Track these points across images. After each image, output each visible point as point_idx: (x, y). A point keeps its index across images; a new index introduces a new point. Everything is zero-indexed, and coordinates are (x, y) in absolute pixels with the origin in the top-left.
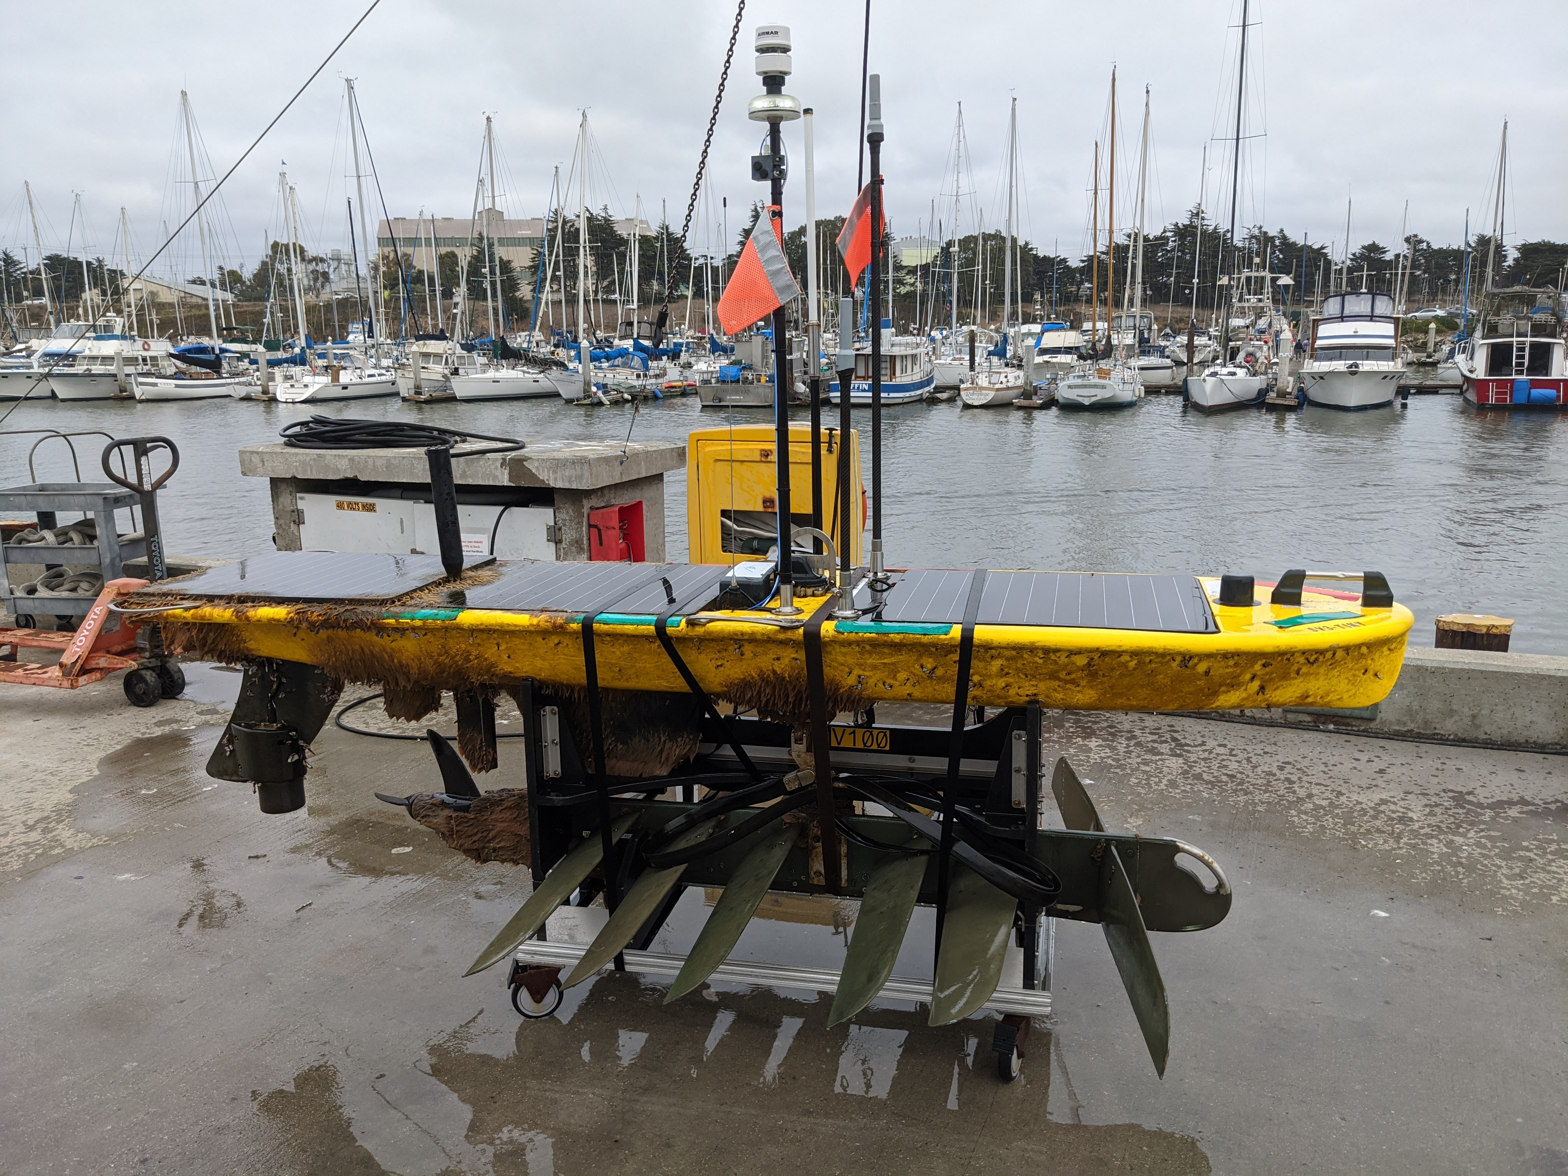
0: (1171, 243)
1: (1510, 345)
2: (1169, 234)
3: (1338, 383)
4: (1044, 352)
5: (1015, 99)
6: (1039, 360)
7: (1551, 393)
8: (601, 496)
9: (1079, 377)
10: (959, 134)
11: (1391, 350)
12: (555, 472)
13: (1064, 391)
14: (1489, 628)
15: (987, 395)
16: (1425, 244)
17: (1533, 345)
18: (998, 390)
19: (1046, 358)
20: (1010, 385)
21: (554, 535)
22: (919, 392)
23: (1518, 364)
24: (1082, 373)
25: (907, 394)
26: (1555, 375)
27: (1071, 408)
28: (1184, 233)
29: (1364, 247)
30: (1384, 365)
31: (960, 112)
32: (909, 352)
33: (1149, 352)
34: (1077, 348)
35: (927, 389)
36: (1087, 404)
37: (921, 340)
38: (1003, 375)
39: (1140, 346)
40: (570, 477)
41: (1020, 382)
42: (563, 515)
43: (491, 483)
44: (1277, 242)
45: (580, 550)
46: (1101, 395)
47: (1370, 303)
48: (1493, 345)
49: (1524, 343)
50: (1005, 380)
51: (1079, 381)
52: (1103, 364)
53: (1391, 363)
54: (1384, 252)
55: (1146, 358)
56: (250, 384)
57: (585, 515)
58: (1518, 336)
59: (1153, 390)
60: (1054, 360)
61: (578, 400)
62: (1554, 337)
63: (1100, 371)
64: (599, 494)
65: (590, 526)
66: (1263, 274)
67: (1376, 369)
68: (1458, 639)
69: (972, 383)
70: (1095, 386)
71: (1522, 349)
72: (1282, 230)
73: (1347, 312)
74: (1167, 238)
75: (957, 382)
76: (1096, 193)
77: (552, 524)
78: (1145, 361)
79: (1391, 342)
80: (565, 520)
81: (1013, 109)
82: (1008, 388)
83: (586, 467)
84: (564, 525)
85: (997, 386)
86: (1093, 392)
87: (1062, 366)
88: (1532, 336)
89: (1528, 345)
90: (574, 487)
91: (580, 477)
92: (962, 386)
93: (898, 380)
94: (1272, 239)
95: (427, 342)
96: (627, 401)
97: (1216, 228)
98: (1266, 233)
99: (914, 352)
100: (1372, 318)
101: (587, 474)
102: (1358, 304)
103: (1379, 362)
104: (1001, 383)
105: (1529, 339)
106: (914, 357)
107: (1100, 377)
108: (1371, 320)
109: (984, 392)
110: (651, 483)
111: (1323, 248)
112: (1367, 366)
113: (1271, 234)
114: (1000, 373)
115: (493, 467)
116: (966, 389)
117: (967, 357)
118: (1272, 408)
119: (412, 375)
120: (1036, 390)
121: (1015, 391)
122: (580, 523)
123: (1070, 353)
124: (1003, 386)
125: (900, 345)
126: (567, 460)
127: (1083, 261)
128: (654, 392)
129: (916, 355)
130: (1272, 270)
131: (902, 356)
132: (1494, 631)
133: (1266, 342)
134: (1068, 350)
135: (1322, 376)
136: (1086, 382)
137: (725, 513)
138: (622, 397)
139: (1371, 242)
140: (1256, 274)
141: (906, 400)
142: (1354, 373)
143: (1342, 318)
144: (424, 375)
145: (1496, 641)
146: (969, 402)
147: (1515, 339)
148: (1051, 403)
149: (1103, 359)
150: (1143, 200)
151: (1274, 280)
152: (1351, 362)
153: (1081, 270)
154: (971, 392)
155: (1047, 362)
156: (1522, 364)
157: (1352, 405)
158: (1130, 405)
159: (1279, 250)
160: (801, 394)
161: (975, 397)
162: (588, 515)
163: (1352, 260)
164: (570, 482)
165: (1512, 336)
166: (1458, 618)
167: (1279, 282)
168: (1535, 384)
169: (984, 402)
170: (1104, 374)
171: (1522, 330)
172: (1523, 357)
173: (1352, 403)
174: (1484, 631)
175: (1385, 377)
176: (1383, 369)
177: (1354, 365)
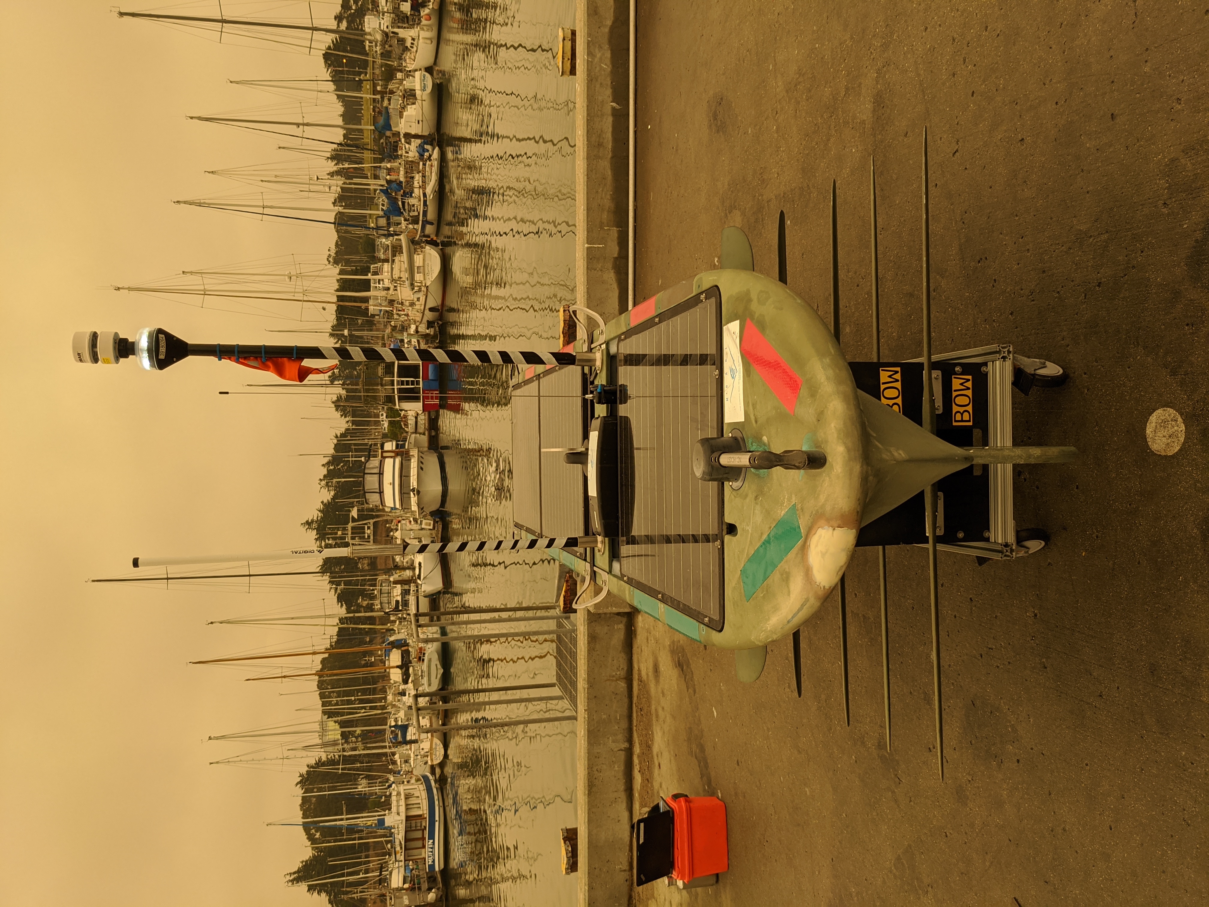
1: (400, 390)
3: (426, 499)
5: (210, 738)
7: (431, 366)
9: (422, 675)
10: (235, 762)
11: (403, 461)
15: (436, 744)
17: (399, 376)
18: (432, 734)
22: (435, 791)
23: (412, 384)
25: (436, 803)
27: (446, 678)
29: (337, 410)
31: (217, 763)
32: (402, 803)
36: (442, 671)
47: (370, 476)
48: (399, 400)
49: (398, 381)
54: (341, 397)
58: (393, 385)
67: (416, 477)
69: (427, 756)
70: (430, 661)
71: (402, 383)
72: (323, 465)
73: (377, 489)
76: (284, 677)
79: (397, 462)
82: (432, 726)
85: (430, 736)
88: (393, 377)
89: (399, 379)
92: (430, 763)
93: (425, 812)
94: (329, 471)
99: (403, 797)
100: (381, 474)
102: (371, 481)
103: (412, 475)
105: (395, 379)
106: (407, 797)
108: (383, 474)
109: (434, 746)
112: (414, 481)
113: (326, 473)
116: (432, 760)
125: (398, 809)
131: (407, 809)
135: (421, 505)
136: (427, 671)
139: (333, 406)
141: (441, 804)
142: (418, 492)
143: (381, 492)
147: (396, 387)
152: (411, 492)
154: (434, 756)
156: (413, 381)
157: (441, 488)
159: (337, 466)
160: (437, 896)
161: (438, 753)
165: (394, 389)
168: (425, 378)
169: (442, 746)
171: (390, 383)
172: (407, 381)
175: (422, 469)
176: (416, 469)
177: (413, 490)
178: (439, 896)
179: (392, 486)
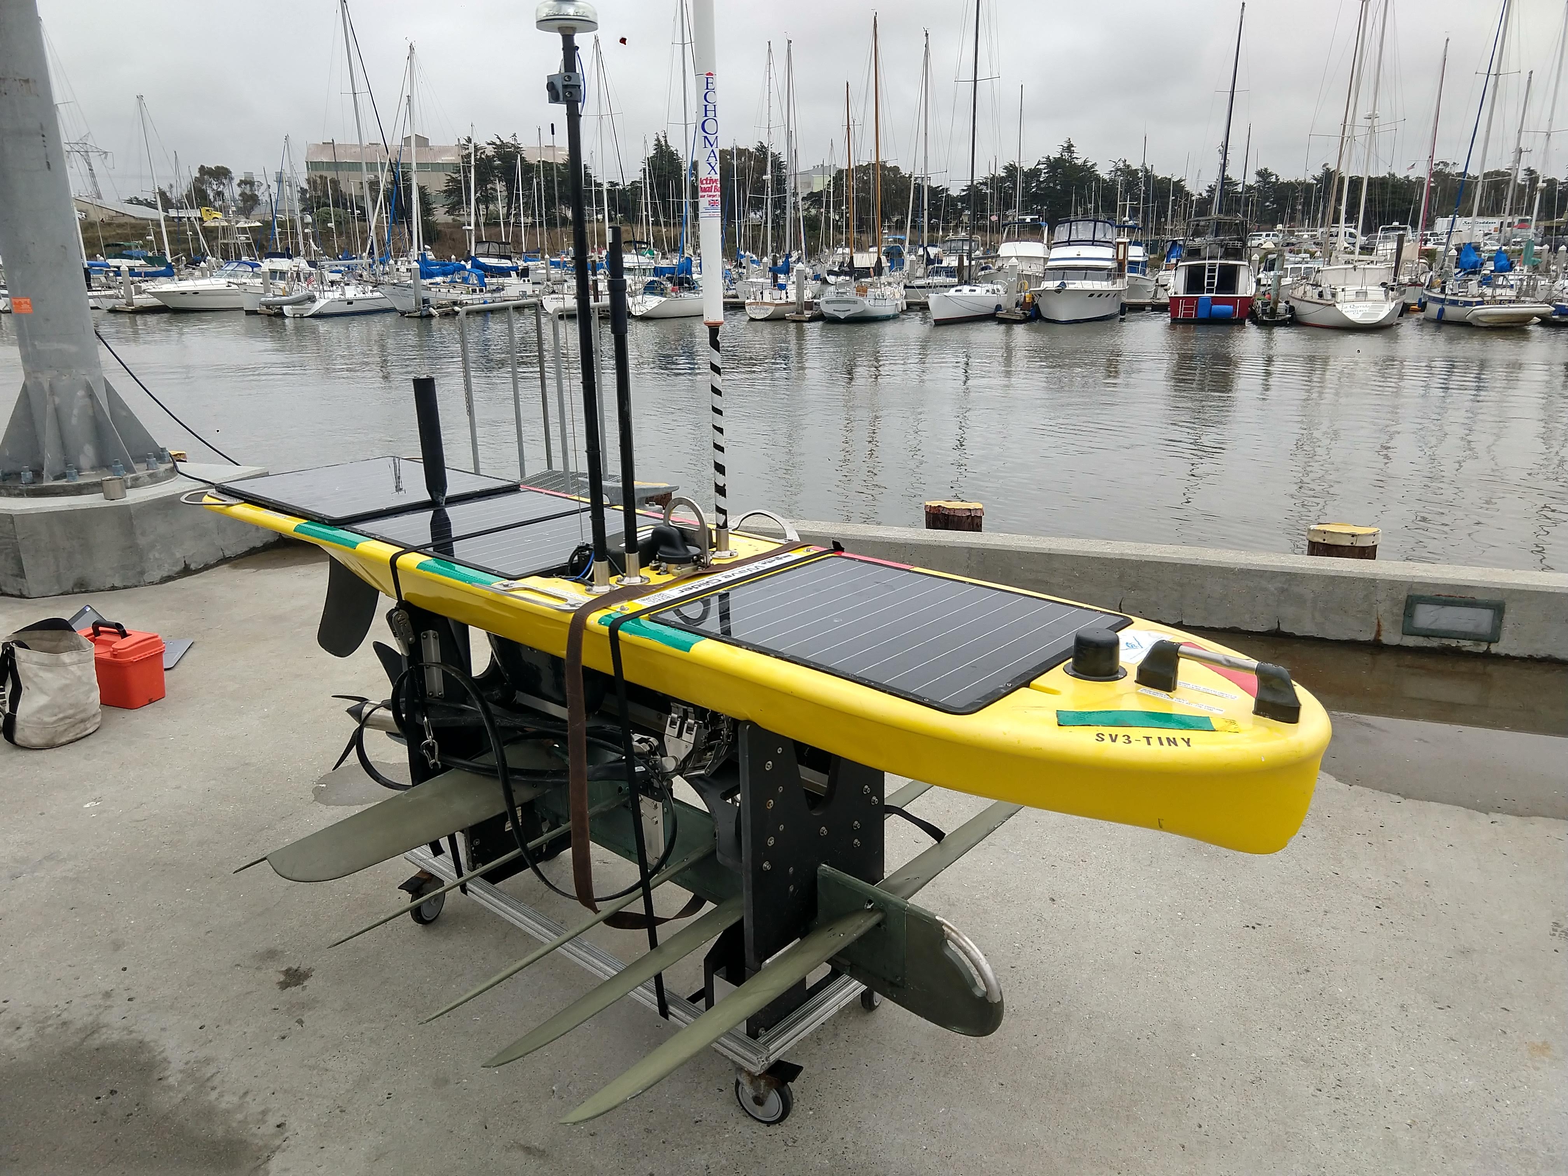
0: (1043, 175)
1: (1203, 266)
2: (1041, 167)
3: (1054, 300)
5: (790, 42)
7: (1230, 308)
9: (837, 293)
10: (769, 71)
15: (768, 309)
16: (1274, 177)
17: (1222, 267)
18: (777, 305)
20: (789, 300)
23: (1208, 284)
24: (842, 291)
26: (1237, 293)
27: (832, 321)
28: (1054, 165)
29: (1218, 180)
36: (842, 317)
44: (1140, 175)
46: (854, 310)
47: (1092, 229)
48: (1189, 266)
49: (1214, 265)
50: (785, 296)
54: (1236, 185)
56: (117, 297)
58: (1210, 258)
61: (409, 313)
62: (1241, 260)
63: (860, 288)
69: (755, 299)
71: (1212, 271)
72: (1144, 164)
73: (1073, 237)
74: (1040, 170)
76: (849, 129)
79: (1107, 264)
82: (787, 303)
85: (776, 302)
88: (1221, 259)
89: (1218, 266)
92: (749, 302)
94: (1135, 172)
97: (1085, 162)
98: (1129, 166)
100: (1093, 242)
102: (1083, 230)
104: (781, 299)
105: (1219, 262)
107: (858, 294)
108: (1093, 245)
109: (764, 307)
111: (1181, 180)
112: (1078, 285)
113: (1134, 167)
116: (751, 304)
120: (807, 306)
121: (788, 308)
124: (782, 302)
135: (1053, 293)
136: (842, 298)
138: (453, 310)
142: (1061, 291)
143: (1069, 243)
146: (753, 316)
147: (1207, 262)
148: (816, 316)
152: (1062, 281)
154: (754, 306)
156: (1212, 284)
157: (1065, 319)
159: (1142, 182)
161: (756, 311)
165: (1205, 259)
168: (1215, 301)
169: (765, 316)
170: (862, 291)
171: (1214, 254)
172: (1213, 278)
173: (1065, 317)
175: (1091, 295)
176: (1091, 288)
177: (1063, 284)
179: (1075, 256)
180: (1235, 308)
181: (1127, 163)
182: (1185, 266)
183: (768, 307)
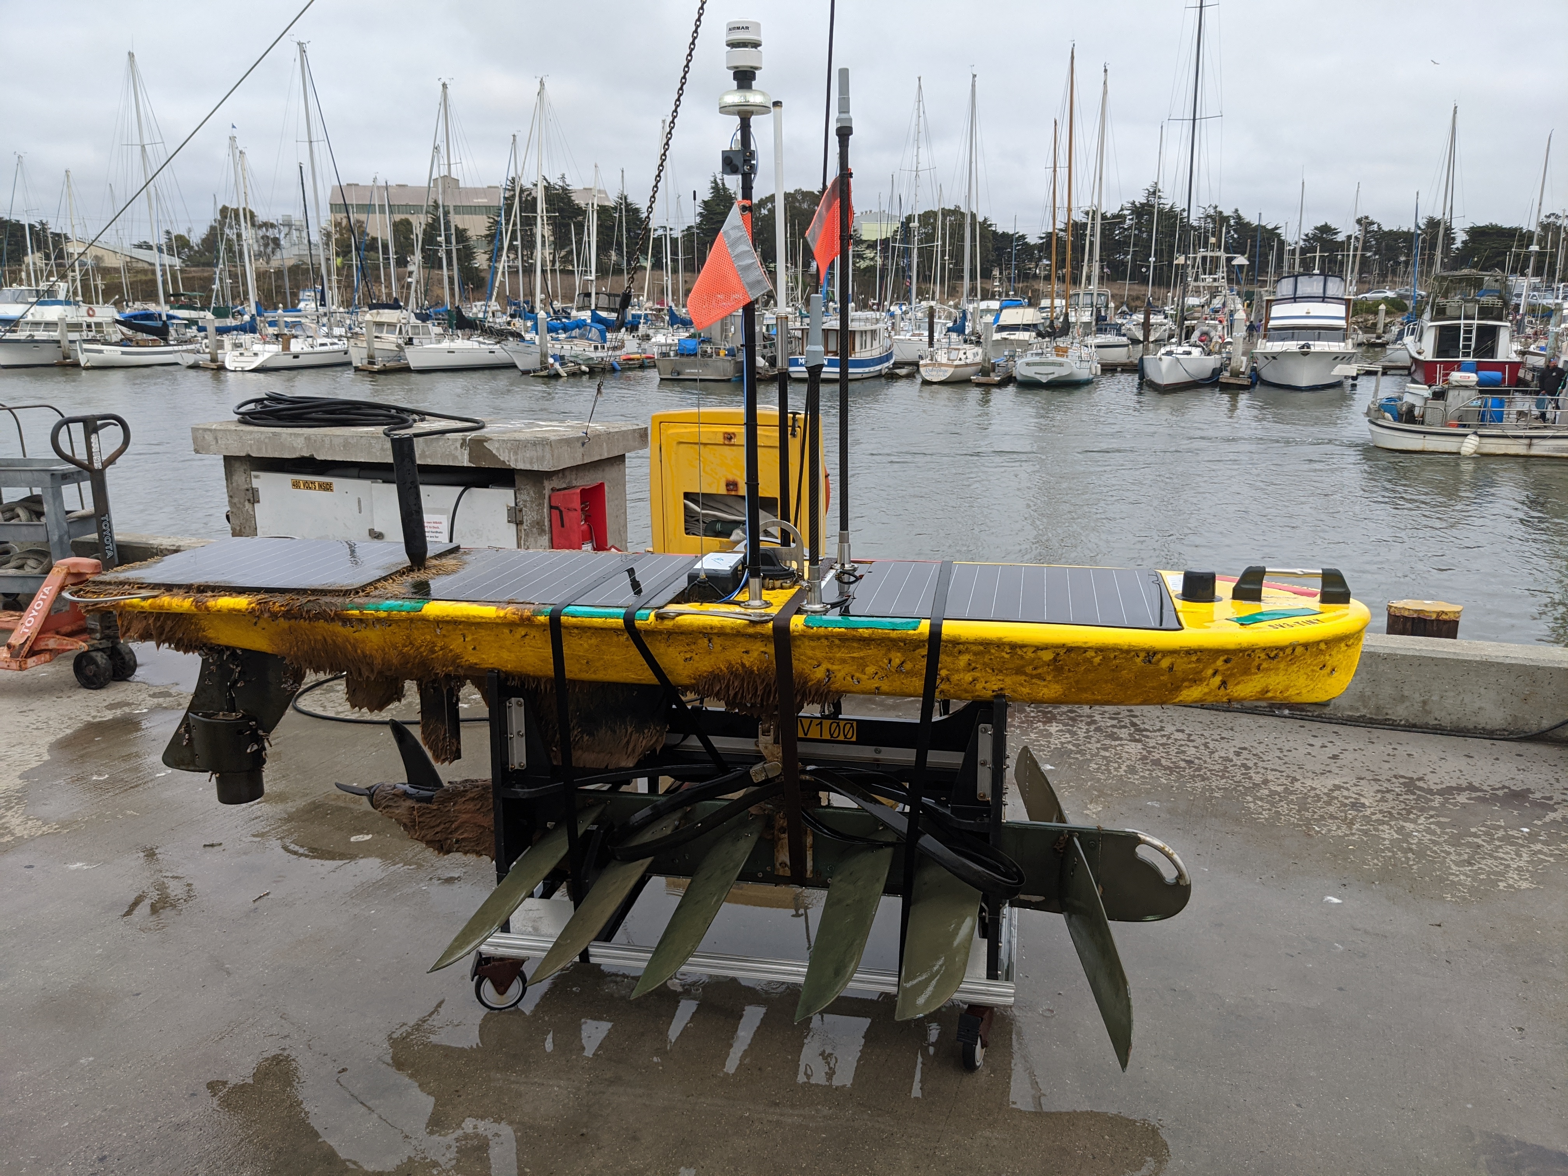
0: (1128, 221)
1: (1458, 327)
2: (1126, 212)
3: (1290, 364)
4: (1002, 328)
5: (975, 76)
6: (997, 336)
7: (1497, 375)
8: (562, 478)
9: (1037, 354)
10: (919, 109)
11: (1341, 332)
12: (516, 453)
13: (1022, 369)
14: (1439, 614)
15: (946, 371)
16: (1376, 226)
17: (1480, 328)
18: (957, 366)
19: (1005, 335)
20: (968, 361)
21: (515, 517)
22: (878, 368)
23: (1465, 347)
24: (1040, 351)
25: (867, 370)
26: (1501, 357)
27: (1029, 385)
28: (1142, 211)
29: (1316, 228)
30: (1335, 346)
31: (920, 87)
32: (869, 327)
33: (1106, 330)
34: (1035, 326)
35: (886, 365)
36: (1044, 381)
37: (881, 315)
38: (962, 352)
39: (1097, 324)
40: (531, 459)
41: (979, 359)
42: (524, 497)
43: (451, 464)
44: (1232, 222)
45: (542, 531)
46: (1058, 373)
47: (1322, 284)
48: (1441, 327)
49: (1471, 325)
50: (963, 357)
51: (1037, 359)
52: (1061, 342)
53: (1342, 344)
54: (1336, 233)
55: (1103, 336)
56: (199, 352)
57: (547, 496)
58: (1466, 318)
59: (1109, 369)
60: (1012, 337)
61: (534, 372)
62: (1501, 320)
63: (1057, 348)
64: (560, 475)
65: (551, 507)
66: (1218, 254)
67: (1327, 349)
68: (1409, 625)
69: (932, 360)
70: (1053, 364)
71: (1469, 332)
72: (1237, 211)
73: (1299, 293)
74: (1125, 216)
75: (916, 358)
76: (1055, 171)
77: (513, 505)
78: (1102, 339)
79: (1342, 323)
80: (525, 501)
81: (973, 86)
82: (967, 365)
83: (547, 448)
84: (525, 506)
85: (956, 363)
86: (1050, 369)
87: (1020, 343)
88: (1479, 319)
89: (1475, 327)
90: (535, 468)
91: (541, 459)
92: (921, 362)
93: (857, 355)
94: (1227, 219)
95: (381, 311)
96: (584, 373)
97: (1172, 207)
98: (1221, 213)
99: (874, 327)
100: (1324, 299)
101: (548, 456)
102: (1311, 285)
103: (1330, 343)
104: (960, 359)
105: (1476, 322)
106: (873, 332)
107: (1057, 355)
108: (1323, 301)
109: (943, 368)
110: (612, 464)
111: (1276, 228)
112: (1318, 346)
113: (1225, 214)
114: (959, 349)
115: (453, 448)
116: (926, 365)
117: (926, 333)
118: (1226, 388)
119: (365, 345)
120: (994, 367)
121: (974, 368)
122: (541, 505)
123: (1028, 330)
124: (962, 363)
125: (860, 320)
126: (528, 441)
127: (1041, 238)
128: (612, 365)
129: (875, 331)
130: (1227, 250)
131: (862, 332)
132: (1444, 617)
133: (1221, 322)
134: (1026, 328)
135: (1274, 356)
136: (1043, 360)
137: (687, 496)
138: (580, 369)
139: (1323, 223)
140: (1212, 254)
141: (865, 376)
142: (1305, 354)
143: (1295, 299)
144: (377, 345)
145: (1445, 627)
146: (928, 378)
147: (1462, 322)
148: (1008, 380)
149: (1060, 337)
150: (1101, 179)
151: (1229, 260)
152: (1303, 343)
153: (1040, 247)
154: (931, 368)
155: (1005, 339)
156: (1469, 347)
157: (1303, 385)
158: (1087, 383)
159: (1234, 230)
160: (761, 368)
161: (934, 373)
162: (550, 497)
163: (1305, 240)
164: (531, 463)
165: (1459, 319)
166: (1409, 605)
167: (1235, 262)
168: (1480, 366)
169: (943, 378)
170: (1061, 351)
171: (1470, 313)
172: (1470, 339)
173: (1304, 383)
174: (1434, 617)
176: (1336, 350)
177: (1306, 345)
178: (760, 371)
179: (1304, 314)
180: (1504, 373)
181: (1218, 209)
182: (1436, 326)
183: (946, 368)
